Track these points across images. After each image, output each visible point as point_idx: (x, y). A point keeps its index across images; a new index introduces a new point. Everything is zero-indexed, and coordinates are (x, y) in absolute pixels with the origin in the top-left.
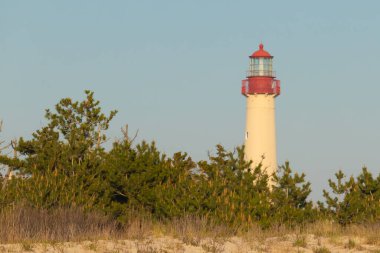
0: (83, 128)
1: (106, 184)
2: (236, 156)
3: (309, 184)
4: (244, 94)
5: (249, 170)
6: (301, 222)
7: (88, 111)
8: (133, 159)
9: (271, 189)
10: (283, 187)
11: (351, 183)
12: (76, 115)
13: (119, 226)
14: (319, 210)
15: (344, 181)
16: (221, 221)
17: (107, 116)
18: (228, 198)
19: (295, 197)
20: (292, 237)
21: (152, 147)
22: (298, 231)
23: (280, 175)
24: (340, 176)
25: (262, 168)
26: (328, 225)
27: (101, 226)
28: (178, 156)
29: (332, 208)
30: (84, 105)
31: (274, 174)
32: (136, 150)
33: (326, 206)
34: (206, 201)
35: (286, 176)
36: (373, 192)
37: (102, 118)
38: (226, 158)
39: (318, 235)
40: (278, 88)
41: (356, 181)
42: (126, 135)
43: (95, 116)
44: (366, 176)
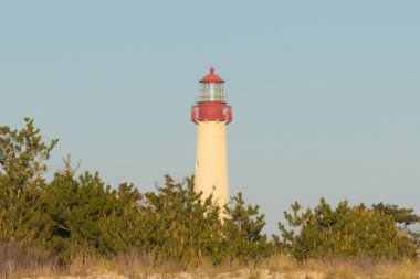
0: (22, 158)
1: (46, 217)
2: (185, 187)
3: (263, 216)
4: (193, 120)
5: (199, 202)
6: (254, 257)
7: (28, 139)
8: (75, 190)
9: (223, 222)
10: (235, 219)
11: (307, 215)
12: (15, 144)
13: (61, 262)
14: (273, 244)
15: (300, 213)
16: (169, 256)
17: (48, 144)
18: (176, 231)
19: (248, 230)
20: (245, 273)
21: (96, 178)
22: (251, 266)
23: (233, 207)
24: (296, 207)
25: (213, 200)
26: (284, 260)
27: (41, 262)
28: (124, 187)
29: (288, 242)
30: (23, 133)
31: (225, 206)
32: (79, 181)
33: (281, 239)
34: (153, 235)
35: (238, 208)
36: (331, 224)
37: (42, 147)
38: (175, 189)
39: (273, 270)
40: (230, 115)
41: (313, 213)
42: (68, 165)
43: (35, 145)
44: (324, 208)
